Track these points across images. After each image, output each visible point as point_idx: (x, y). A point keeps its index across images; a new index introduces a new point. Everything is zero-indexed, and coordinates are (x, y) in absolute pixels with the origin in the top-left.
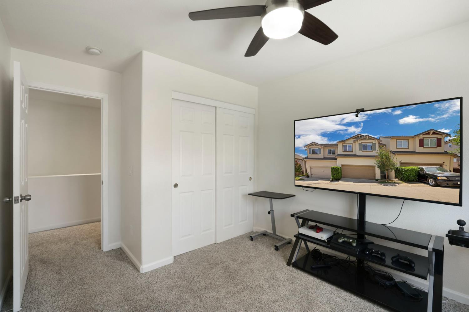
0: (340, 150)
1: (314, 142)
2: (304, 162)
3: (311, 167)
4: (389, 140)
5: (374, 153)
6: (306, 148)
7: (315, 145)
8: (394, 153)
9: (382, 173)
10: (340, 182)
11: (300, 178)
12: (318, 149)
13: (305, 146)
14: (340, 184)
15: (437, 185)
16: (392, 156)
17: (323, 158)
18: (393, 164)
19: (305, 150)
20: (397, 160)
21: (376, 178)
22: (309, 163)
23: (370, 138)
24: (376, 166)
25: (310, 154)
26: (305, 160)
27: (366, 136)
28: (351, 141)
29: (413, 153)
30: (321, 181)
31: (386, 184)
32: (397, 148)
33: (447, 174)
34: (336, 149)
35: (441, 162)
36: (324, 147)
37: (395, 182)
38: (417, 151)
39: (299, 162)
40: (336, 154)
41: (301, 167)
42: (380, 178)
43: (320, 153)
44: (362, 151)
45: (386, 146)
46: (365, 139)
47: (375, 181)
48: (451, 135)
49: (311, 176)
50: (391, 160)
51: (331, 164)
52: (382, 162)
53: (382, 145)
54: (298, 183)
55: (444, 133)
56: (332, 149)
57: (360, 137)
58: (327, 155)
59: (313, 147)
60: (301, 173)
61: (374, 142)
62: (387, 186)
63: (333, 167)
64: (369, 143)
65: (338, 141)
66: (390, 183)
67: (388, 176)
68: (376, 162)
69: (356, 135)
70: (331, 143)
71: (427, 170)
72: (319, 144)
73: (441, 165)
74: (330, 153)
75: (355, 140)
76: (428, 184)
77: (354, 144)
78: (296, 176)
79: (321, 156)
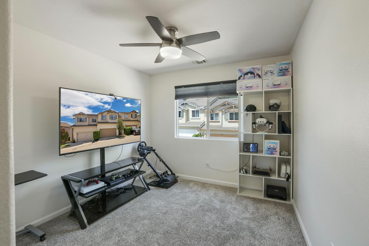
0: (99, 119)
1: (82, 113)
2: (71, 129)
3: (77, 133)
4: (122, 114)
5: (116, 121)
6: (74, 117)
7: (83, 115)
8: (123, 120)
9: (119, 132)
10: (99, 142)
11: (66, 145)
12: (84, 118)
13: (74, 116)
14: (98, 143)
15: (136, 135)
16: (123, 122)
17: (88, 125)
18: (123, 126)
19: (74, 119)
20: (125, 124)
21: (117, 135)
22: (76, 130)
23: (115, 112)
24: (117, 128)
25: (77, 122)
26: (73, 127)
27: (113, 111)
28: (106, 114)
29: (129, 120)
30: (85, 144)
31: (121, 138)
32: (125, 118)
33: (138, 129)
34: (97, 118)
35: (136, 125)
36: (89, 117)
37: (124, 136)
38: (131, 120)
39: (66, 130)
40: (97, 122)
41: (68, 134)
42: (118, 135)
43: (86, 121)
44: (111, 120)
45: (121, 117)
46: (112, 113)
47: (116, 137)
48: (139, 113)
49: (77, 141)
50: (123, 124)
51: (93, 129)
52: (119, 125)
53: (119, 117)
54: (63, 151)
55: (137, 112)
56: (94, 118)
57: (110, 111)
58: (91, 123)
59: (81, 117)
60: (68, 140)
61: (116, 114)
62: (121, 139)
63: (94, 131)
64: (114, 115)
65: (99, 113)
66: (122, 137)
67: (121, 133)
68: (117, 126)
69: (108, 110)
70: (94, 114)
71: (134, 128)
72: (86, 114)
73: (137, 126)
74: (93, 121)
75: (108, 112)
76: (133, 135)
77: (107, 115)
78: (61, 143)
79: (87, 123)
